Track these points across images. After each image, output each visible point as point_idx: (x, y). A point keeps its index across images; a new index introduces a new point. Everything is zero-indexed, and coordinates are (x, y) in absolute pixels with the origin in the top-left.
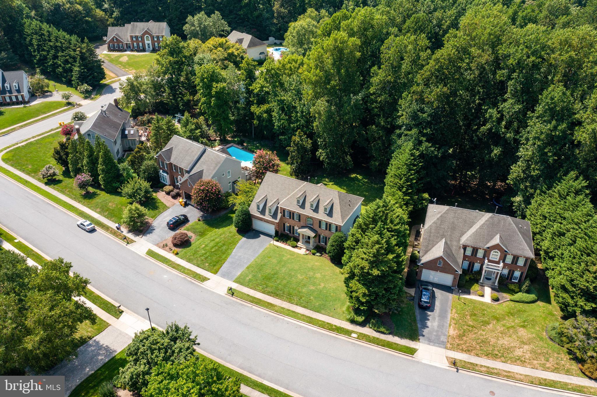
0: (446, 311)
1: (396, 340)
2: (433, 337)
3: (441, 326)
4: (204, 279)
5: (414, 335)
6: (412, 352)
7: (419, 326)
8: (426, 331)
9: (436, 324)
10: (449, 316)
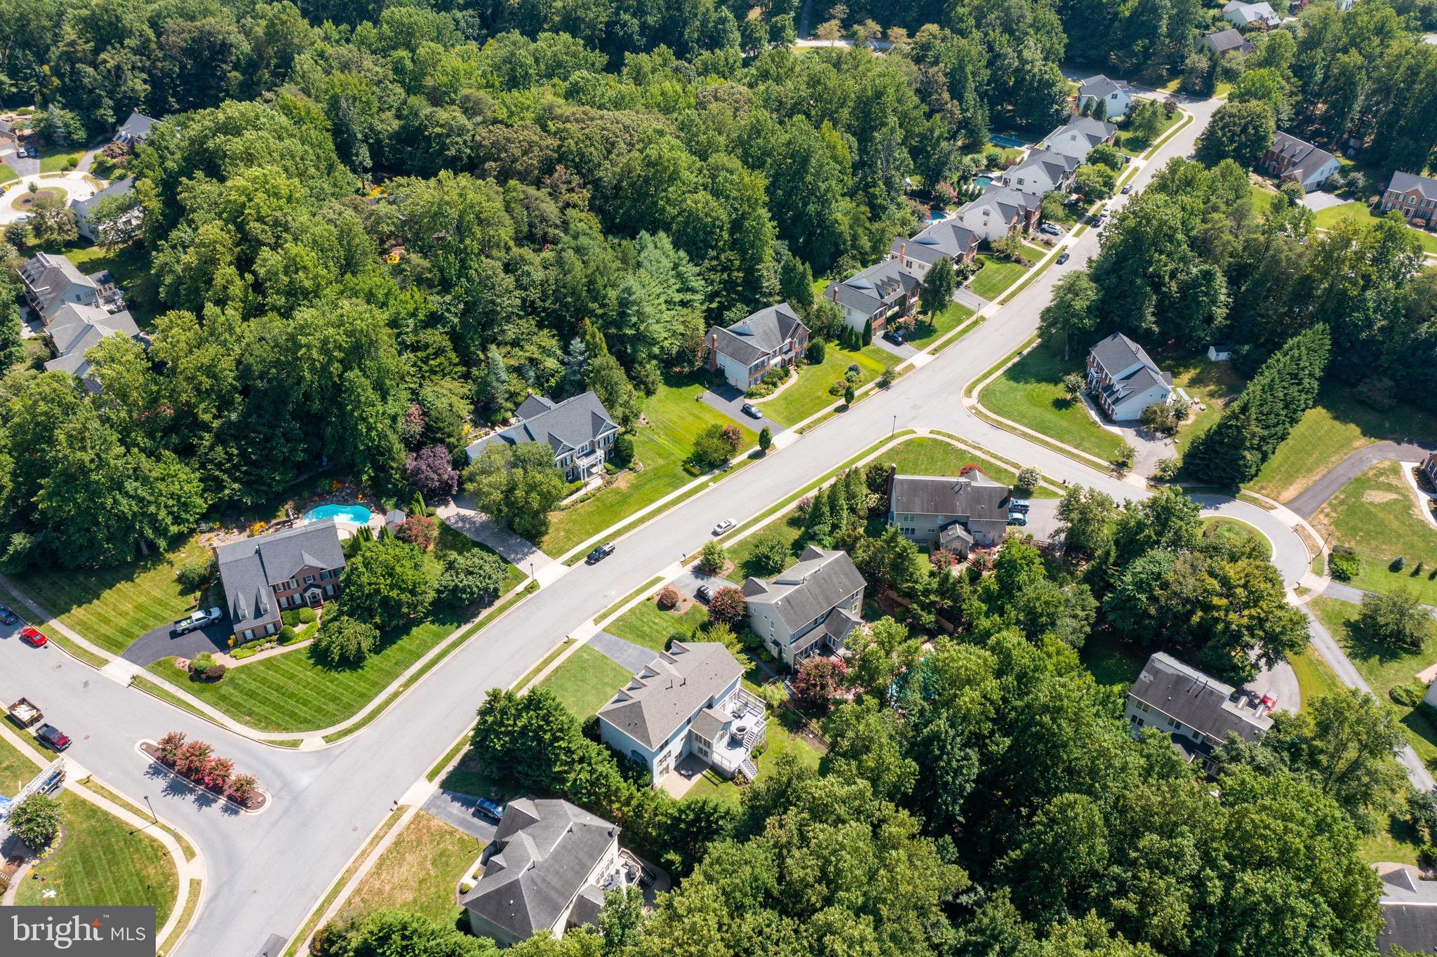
0: (468, 828)
1: (450, 767)
2: (438, 802)
3: (450, 815)
4: (596, 622)
5: (446, 786)
6: (431, 777)
7: (459, 795)
8: (447, 798)
9: (455, 811)
10: (461, 829)
